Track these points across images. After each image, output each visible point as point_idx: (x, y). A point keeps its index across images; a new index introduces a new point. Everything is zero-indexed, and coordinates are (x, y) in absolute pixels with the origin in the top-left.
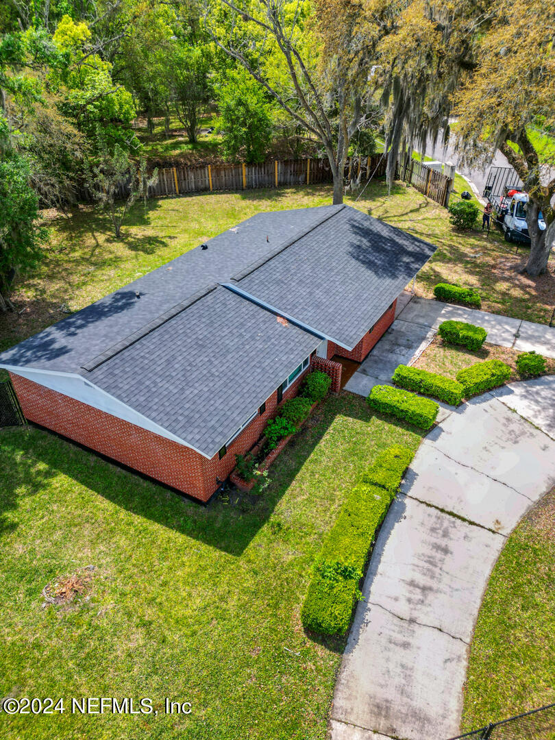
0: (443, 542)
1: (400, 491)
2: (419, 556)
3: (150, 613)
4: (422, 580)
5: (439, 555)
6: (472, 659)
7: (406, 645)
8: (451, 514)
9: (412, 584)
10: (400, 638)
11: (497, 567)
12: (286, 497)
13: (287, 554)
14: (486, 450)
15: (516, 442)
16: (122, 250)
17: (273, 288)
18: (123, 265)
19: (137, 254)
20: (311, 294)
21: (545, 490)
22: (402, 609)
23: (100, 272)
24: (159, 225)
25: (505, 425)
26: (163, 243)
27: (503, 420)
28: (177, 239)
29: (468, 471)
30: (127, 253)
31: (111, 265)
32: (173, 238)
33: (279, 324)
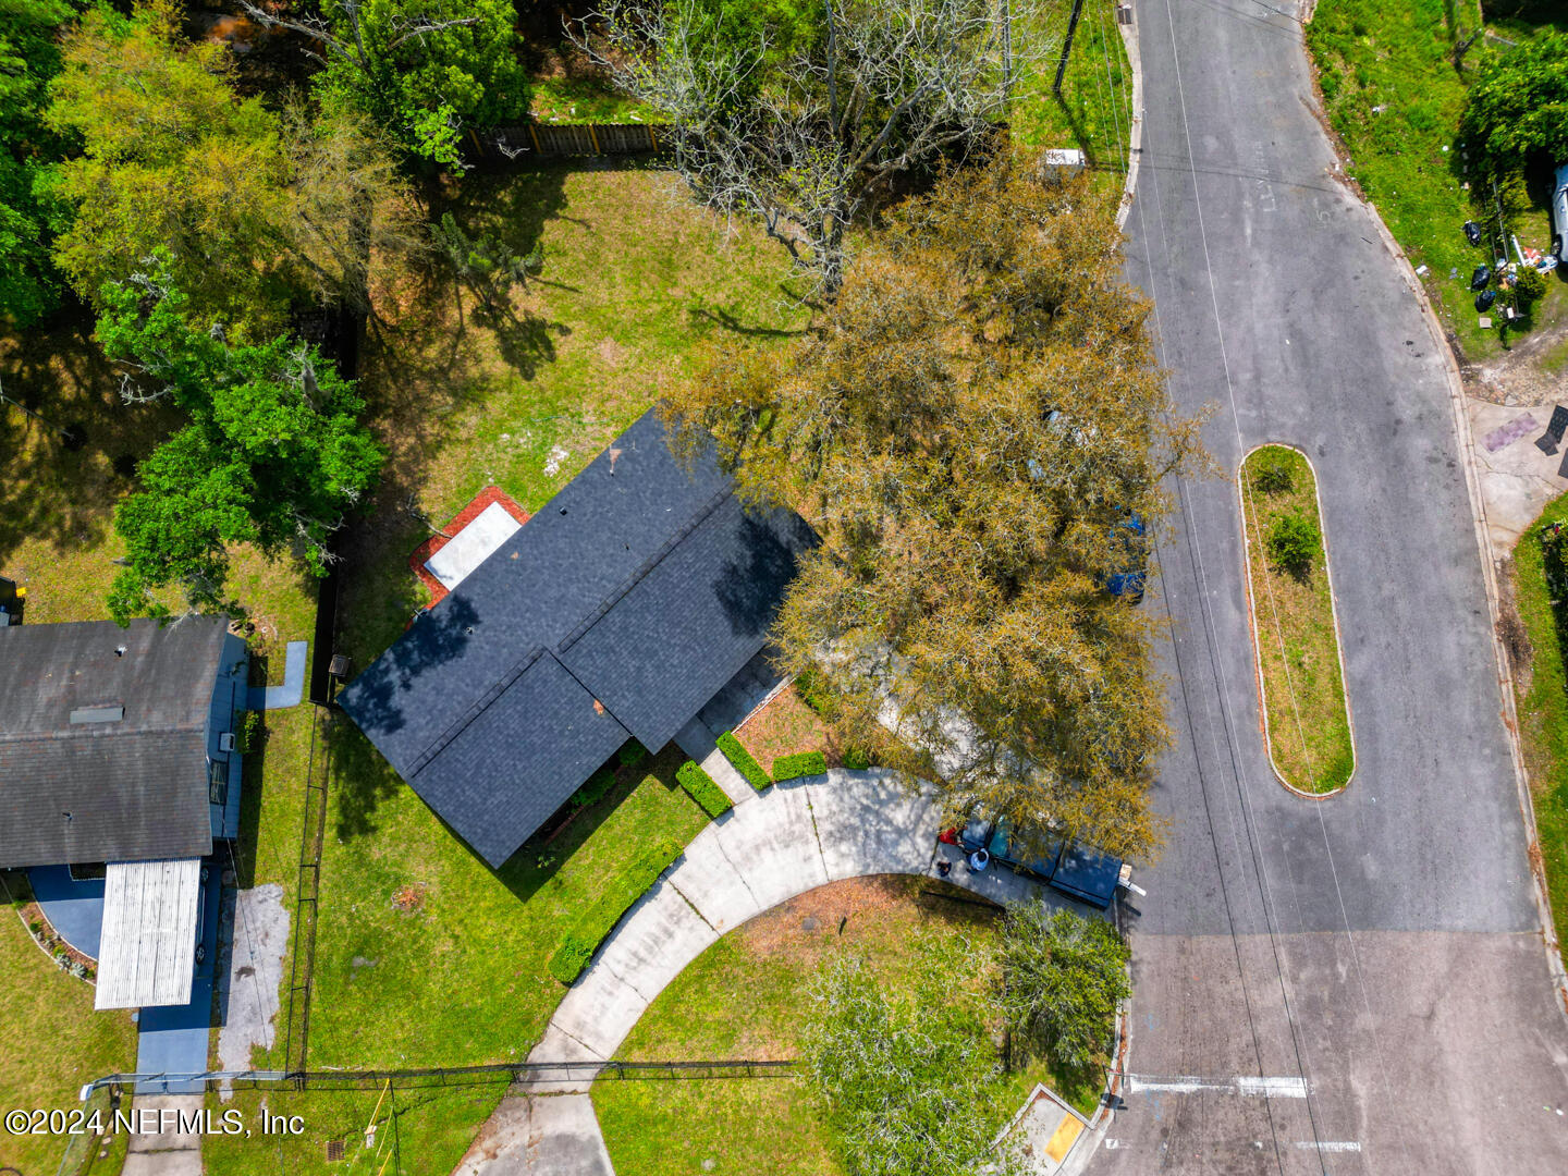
0: (672, 928)
1: (664, 874)
2: (650, 935)
3: (458, 930)
4: (643, 953)
5: (663, 937)
6: (646, 1013)
7: (610, 994)
8: (692, 905)
9: (635, 954)
10: (609, 988)
11: (696, 960)
12: (572, 859)
13: (558, 909)
14: (757, 848)
15: (787, 846)
16: (492, 355)
17: (600, 661)
18: (489, 405)
19: (512, 374)
20: (639, 669)
21: (776, 901)
22: (620, 969)
23: (460, 417)
24: (552, 278)
25: (791, 823)
26: (549, 346)
27: (793, 817)
28: (570, 338)
29: (729, 867)
30: (498, 367)
31: (473, 400)
32: (565, 331)
33: (595, 711)
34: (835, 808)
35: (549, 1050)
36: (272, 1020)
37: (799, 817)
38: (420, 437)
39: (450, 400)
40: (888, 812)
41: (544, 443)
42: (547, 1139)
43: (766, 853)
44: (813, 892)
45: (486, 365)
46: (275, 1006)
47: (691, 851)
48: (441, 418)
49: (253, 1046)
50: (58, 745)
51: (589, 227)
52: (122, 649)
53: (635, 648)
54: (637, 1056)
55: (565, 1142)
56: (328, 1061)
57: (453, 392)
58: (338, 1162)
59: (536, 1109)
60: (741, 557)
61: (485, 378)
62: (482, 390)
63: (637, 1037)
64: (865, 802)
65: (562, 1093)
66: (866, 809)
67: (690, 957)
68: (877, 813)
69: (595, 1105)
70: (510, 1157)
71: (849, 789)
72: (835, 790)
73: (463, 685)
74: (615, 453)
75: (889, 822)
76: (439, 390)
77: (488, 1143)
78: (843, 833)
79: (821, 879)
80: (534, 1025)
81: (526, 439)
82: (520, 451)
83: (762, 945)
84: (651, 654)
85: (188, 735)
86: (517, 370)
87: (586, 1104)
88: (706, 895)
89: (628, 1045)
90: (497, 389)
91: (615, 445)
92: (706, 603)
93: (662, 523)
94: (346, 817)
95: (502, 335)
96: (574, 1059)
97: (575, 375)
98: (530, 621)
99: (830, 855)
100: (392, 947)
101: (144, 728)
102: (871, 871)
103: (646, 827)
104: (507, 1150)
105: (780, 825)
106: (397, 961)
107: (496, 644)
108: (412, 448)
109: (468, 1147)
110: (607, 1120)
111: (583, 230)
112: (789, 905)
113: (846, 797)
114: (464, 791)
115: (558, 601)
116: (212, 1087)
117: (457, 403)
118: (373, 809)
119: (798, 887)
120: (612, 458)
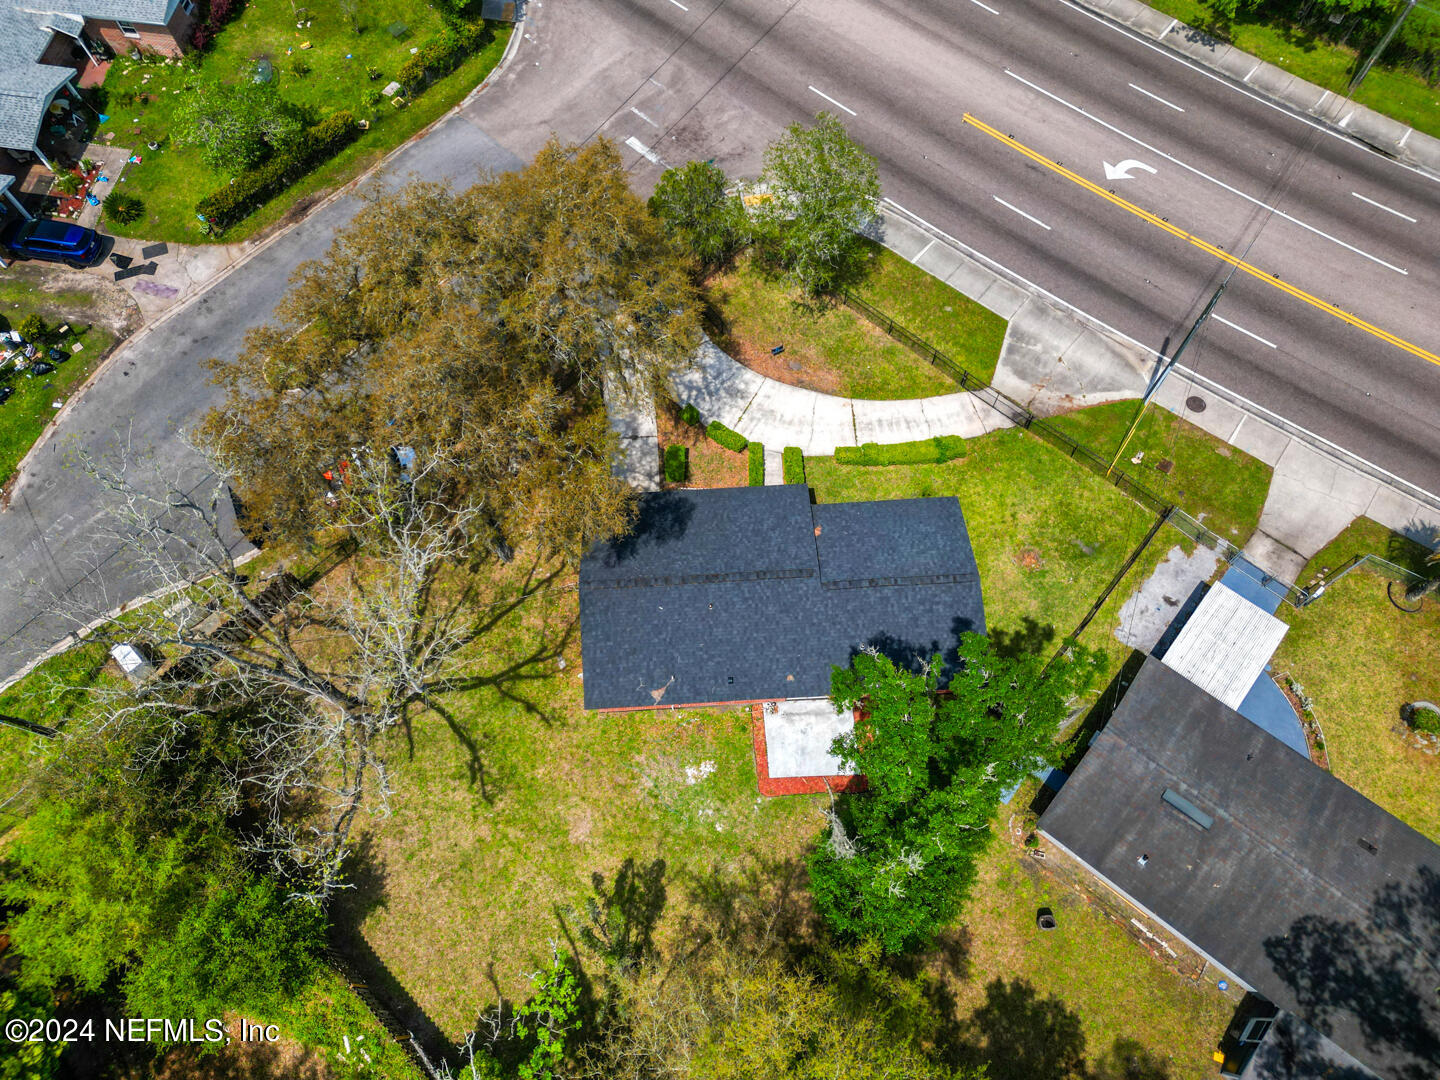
0: (876, 424)
1: (856, 450)
2: (890, 429)
3: (1009, 519)
4: (903, 424)
5: (885, 423)
6: (927, 397)
7: (939, 420)
8: (854, 425)
9: (908, 426)
10: (938, 423)
11: (876, 399)
13: (937, 482)
14: (791, 423)
15: (772, 411)
16: (671, 914)
17: (793, 551)
18: (709, 870)
19: (670, 881)
20: (773, 529)
21: (804, 391)
22: (924, 427)
23: (742, 880)
24: (565, 942)
25: (759, 420)
26: (622, 877)
27: (755, 422)
28: (599, 870)
29: (815, 427)
30: (676, 897)
31: (718, 885)
32: (598, 880)
33: (822, 531)
34: (727, 408)
35: (998, 421)
36: (1167, 561)
37: (752, 419)
38: (785, 892)
39: (737, 904)
40: (700, 383)
41: (697, 793)
42: (1031, 383)
43: (787, 418)
44: (779, 380)
45: (682, 910)
46: (1160, 567)
47: (830, 452)
48: (756, 893)
49: (1189, 556)
50: (1232, 810)
51: (491, 965)
52: (1142, 862)
53: (764, 541)
54: (949, 381)
55: (1021, 374)
56: (1142, 513)
57: (728, 909)
58: (1167, 458)
59: (1027, 401)
60: (646, 543)
61: (693, 897)
62: (704, 889)
63: (939, 390)
64: (707, 398)
65: (1005, 397)
66: (710, 394)
67: (878, 404)
68: (707, 387)
69: (991, 377)
70: (1058, 389)
71: (709, 410)
72: (719, 416)
73: (896, 608)
74: (657, 694)
75: (705, 379)
76: (738, 922)
77: (1067, 404)
78: (735, 393)
79: (769, 382)
80: (998, 438)
81: (706, 811)
82: (718, 804)
83: (831, 378)
84: (757, 532)
85: (1121, 734)
86: (664, 881)
87: (996, 382)
88: (841, 424)
89: (950, 390)
90: (692, 878)
91: (651, 701)
92: (695, 534)
93: (674, 603)
94: (1041, 643)
95: (648, 927)
96: (986, 406)
97: (625, 831)
98: (817, 614)
99: (753, 389)
100: (1060, 543)
101: (1152, 765)
102: (739, 365)
103: (847, 483)
104: (1058, 394)
105: (766, 424)
106: (1062, 531)
107: (852, 619)
108: (800, 888)
109: (1080, 410)
110: (990, 366)
111: (496, 967)
112: (799, 384)
113: (716, 407)
114: (944, 546)
115: (787, 611)
116: (1230, 555)
117: (734, 895)
118: (1018, 633)
119: (786, 389)
120: (662, 691)
